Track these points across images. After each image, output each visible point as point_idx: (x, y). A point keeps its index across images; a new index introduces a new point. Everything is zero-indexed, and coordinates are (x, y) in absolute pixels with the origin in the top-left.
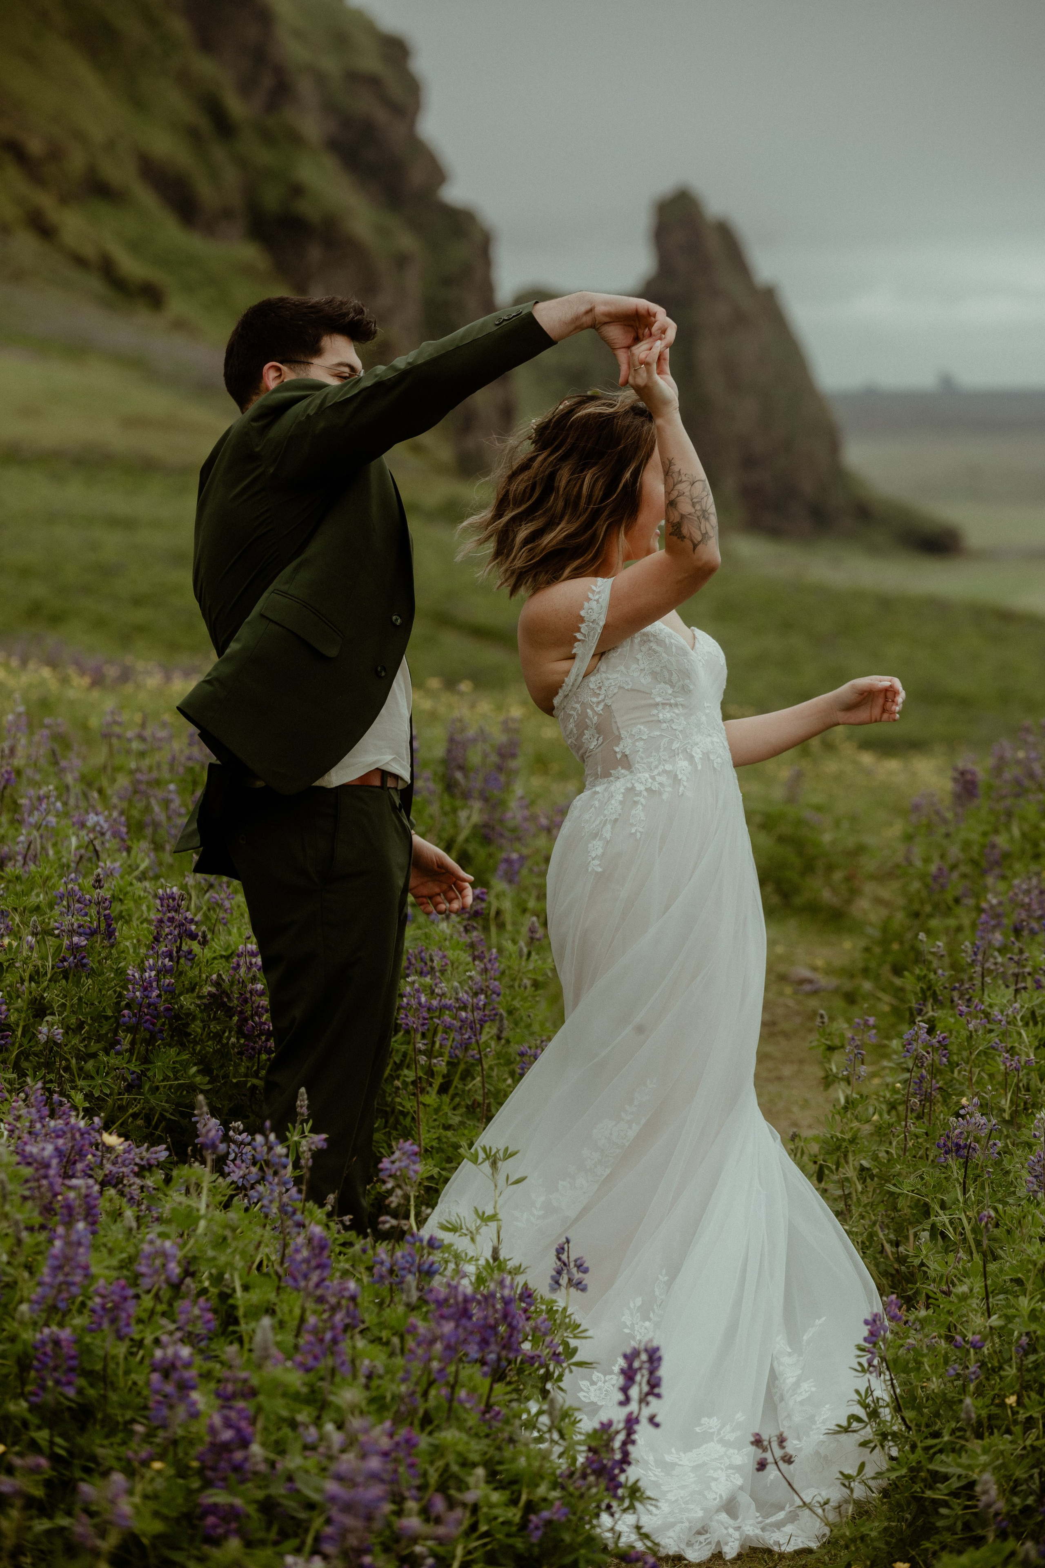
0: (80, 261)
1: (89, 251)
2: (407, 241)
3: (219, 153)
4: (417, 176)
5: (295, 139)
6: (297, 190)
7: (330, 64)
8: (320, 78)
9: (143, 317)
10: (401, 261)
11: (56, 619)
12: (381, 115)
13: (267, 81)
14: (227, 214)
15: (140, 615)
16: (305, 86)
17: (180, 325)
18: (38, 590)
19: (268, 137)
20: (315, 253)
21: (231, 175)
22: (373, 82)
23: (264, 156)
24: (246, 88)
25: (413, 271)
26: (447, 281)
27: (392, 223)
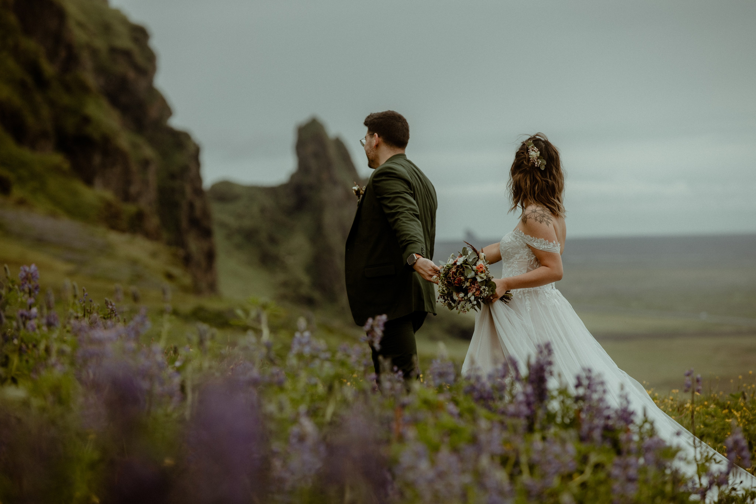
2: (148, 152)
3: (38, 98)
4: (153, 112)
5: (84, 89)
6: (86, 120)
7: (100, 43)
8: (94, 52)
10: (146, 163)
12: (131, 74)
13: (63, 54)
14: (44, 135)
16: (85, 57)
17: (21, 202)
19: (68, 88)
20: (97, 159)
21: (45, 112)
22: (127, 54)
23: (66, 100)
24: (52, 56)
25: (152, 170)
26: (173, 176)
27: (139, 140)
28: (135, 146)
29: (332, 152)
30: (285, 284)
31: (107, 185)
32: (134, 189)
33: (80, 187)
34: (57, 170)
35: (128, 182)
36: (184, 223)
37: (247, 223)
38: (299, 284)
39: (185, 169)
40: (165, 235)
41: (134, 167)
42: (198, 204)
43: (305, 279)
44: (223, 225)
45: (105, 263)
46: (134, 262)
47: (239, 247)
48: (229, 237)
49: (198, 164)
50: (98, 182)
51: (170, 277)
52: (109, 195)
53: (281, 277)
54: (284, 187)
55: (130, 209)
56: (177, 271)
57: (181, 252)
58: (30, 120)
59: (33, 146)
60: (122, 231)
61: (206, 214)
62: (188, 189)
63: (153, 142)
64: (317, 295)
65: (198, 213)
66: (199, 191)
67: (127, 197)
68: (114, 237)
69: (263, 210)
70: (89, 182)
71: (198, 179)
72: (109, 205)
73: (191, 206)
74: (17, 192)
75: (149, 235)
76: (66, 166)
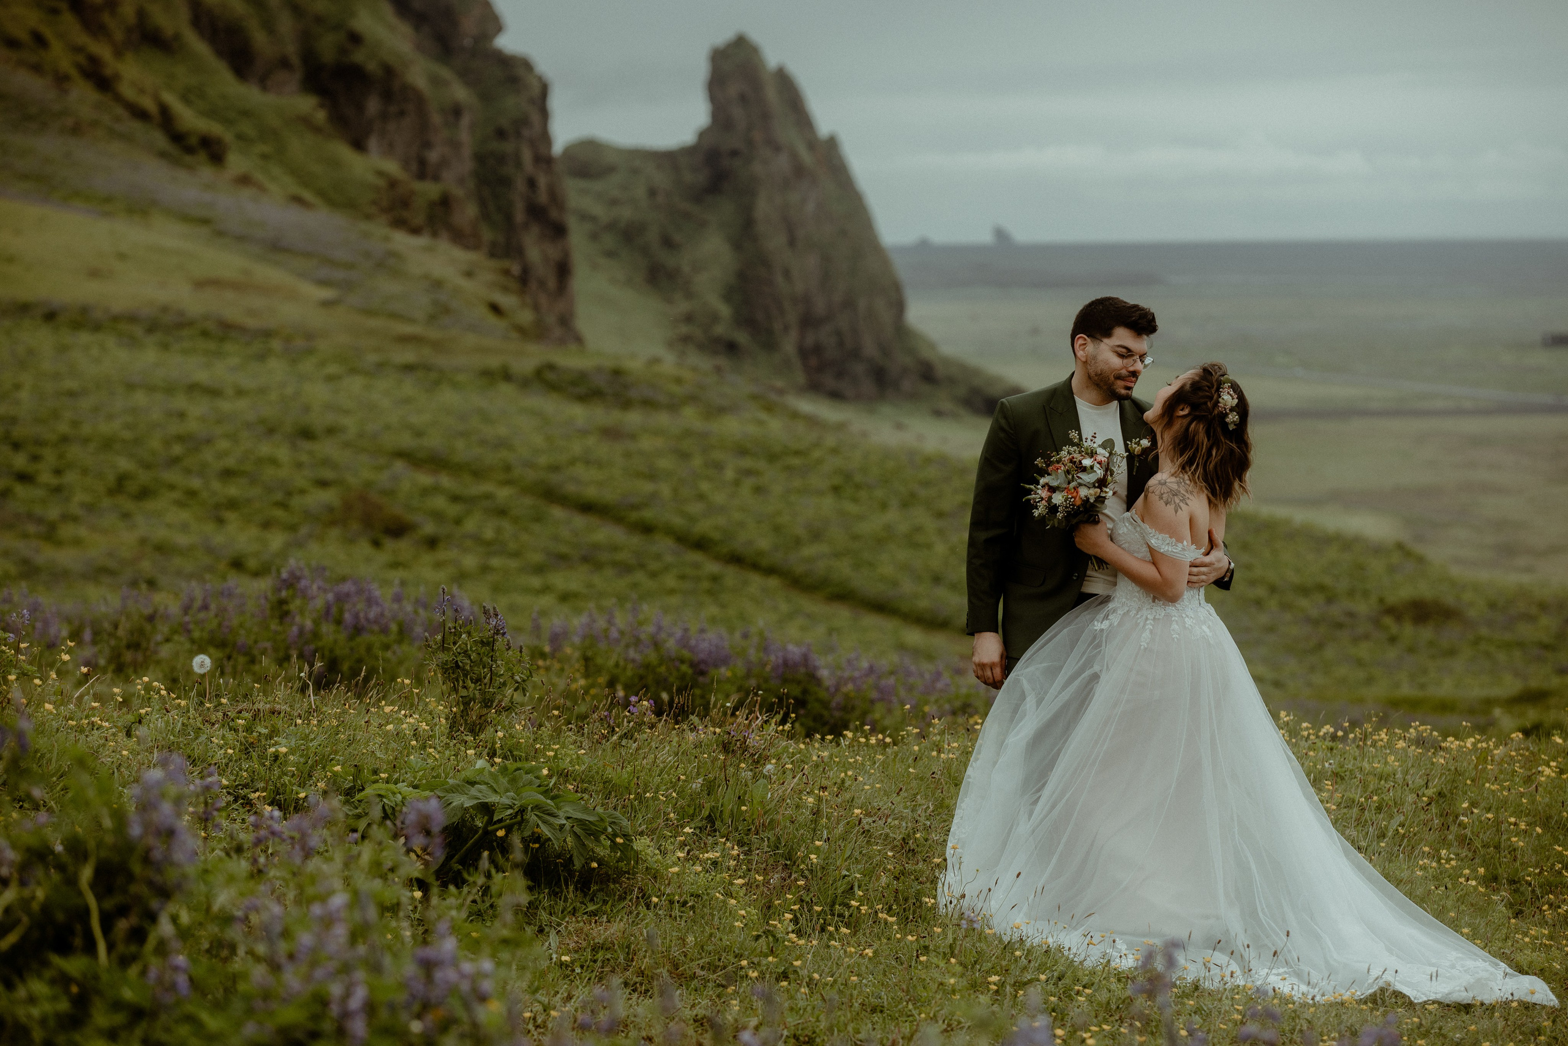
0: (141, 115)
1: (148, 103)
2: (460, 93)
4: (469, 25)
6: (355, 39)
9: (207, 172)
10: (456, 111)
11: (144, 494)
14: (284, 63)
15: (233, 490)
17: (244, 180)
18: (124, 464)
20: (373, 105)
21: (286, 24)
25: (466, 121)
26: (501, 134)
27: (445, 73)
28: (436, 81)
29: (771, 94)
30: (689, 318)
31: (389, 149)
32: (433, 156)
33: (344, 151)
34: (306, 121)
35: (427, 145)
36: (520, 216)
37: (626, 213)
38: (715, 318)
39: (521, 122)
40: (487, 235)
41: (436, 119)
42: (542, 181)
43: (725, 310)
44: (585, 217)
45: (387, 286)
46: (437, 284)
47: (610, 254)
48: (594, 237)
49: (544, 114)
50: (373, 143)
51: (495, 309)
52: (392, 167)
53: (683, 306)
54: (688, 151)
55: (430, 190)
56: (507, 301)
57: (516, 269)
58: (259, 38)
59: (263, 82)
60: (415, 231)
61: (556, 199)
62: (527, 156)
63: (466, 75)
64: (742, 337)
65: (543, 198)
66: (544, 160)
67: (423, 170)
68: (401, 240)
69: (652, 193)
70: (359, 145)
71: (545, 138)
72: (393, 184)
73: (532, 183)
74: (237, 162)
75: (459, 237)
76: (321, 116)
